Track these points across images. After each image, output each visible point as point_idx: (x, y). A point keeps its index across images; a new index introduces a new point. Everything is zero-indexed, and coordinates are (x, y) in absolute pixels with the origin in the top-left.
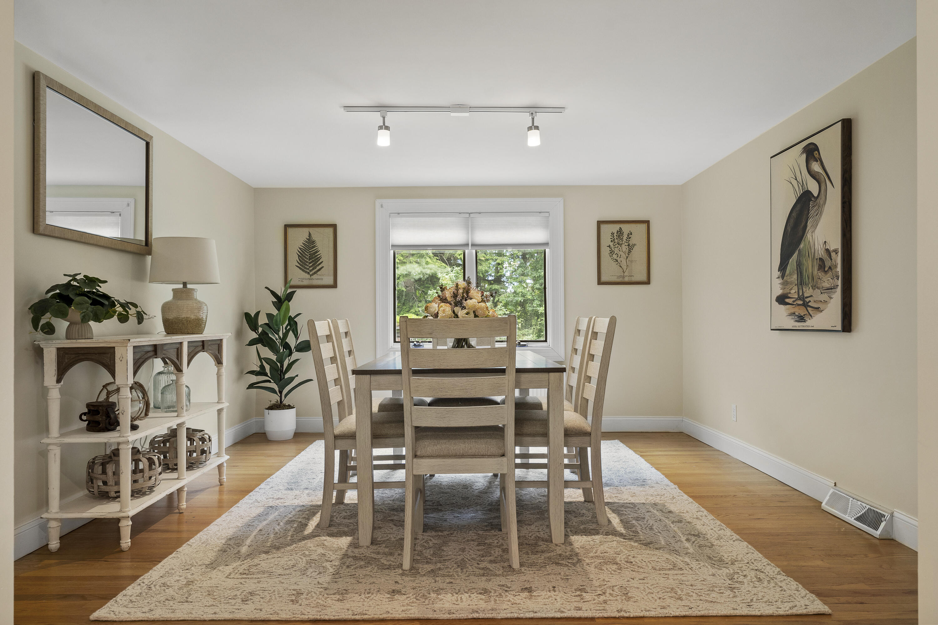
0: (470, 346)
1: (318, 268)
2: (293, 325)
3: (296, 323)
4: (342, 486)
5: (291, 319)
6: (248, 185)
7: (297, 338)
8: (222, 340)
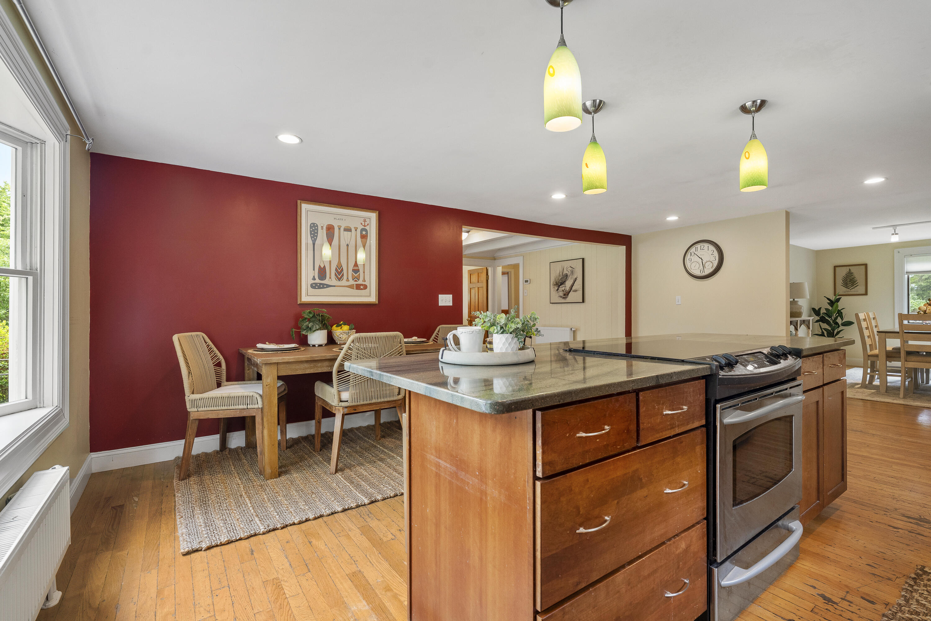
1: (855, 286)
2: (840, 313)
3: (842, 313)
5: (839, 311)
6: (811, 250)
7: (842, 320)
8: (810, 320)
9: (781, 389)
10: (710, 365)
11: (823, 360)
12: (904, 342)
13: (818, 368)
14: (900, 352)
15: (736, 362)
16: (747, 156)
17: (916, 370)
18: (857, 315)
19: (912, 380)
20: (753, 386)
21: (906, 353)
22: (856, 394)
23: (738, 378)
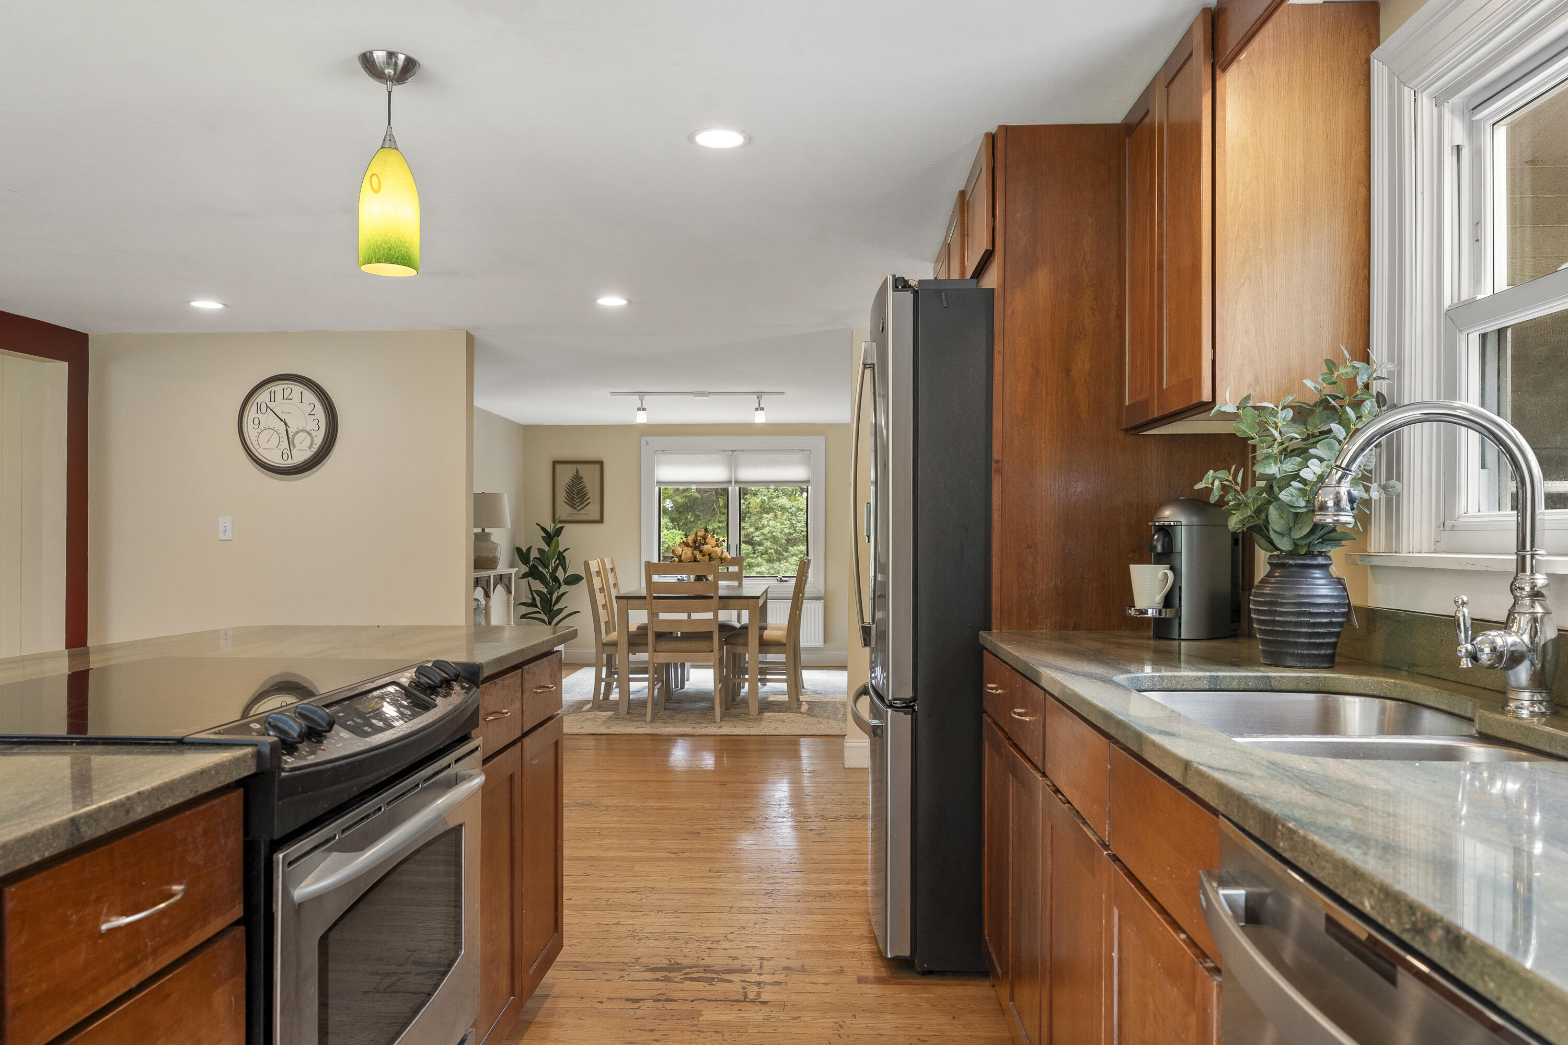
0: (707, 580)
1: (585, 503)
2: (561, 559)
3: (564, 558)
4: (609, 680)
5: (560, 554)
6: (517, 423)
7: (565, 572)
8: (511, 574)
9: (436, 770)
10: (256, 745)
11: (522, 681)
12: (653, 615)
13: (513, 700)
14: (647, 635)
15: (328, 725)
16: (376, 186)
17: (667, 666)
18: (586, 565)
19: (662, 686)
20: (369, 779)
21: (656, 635)
22: (583, 724)
23: (333, 768)
